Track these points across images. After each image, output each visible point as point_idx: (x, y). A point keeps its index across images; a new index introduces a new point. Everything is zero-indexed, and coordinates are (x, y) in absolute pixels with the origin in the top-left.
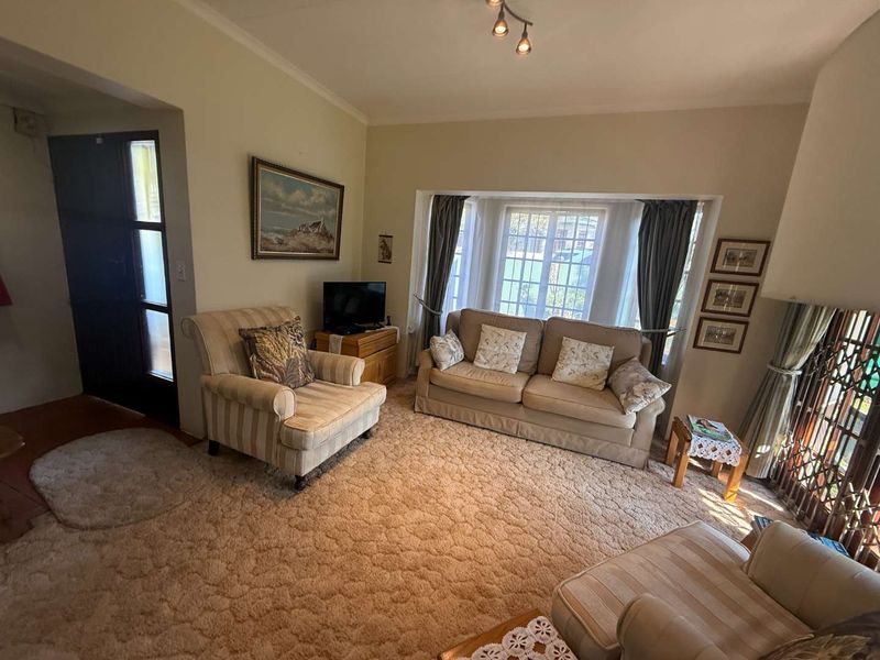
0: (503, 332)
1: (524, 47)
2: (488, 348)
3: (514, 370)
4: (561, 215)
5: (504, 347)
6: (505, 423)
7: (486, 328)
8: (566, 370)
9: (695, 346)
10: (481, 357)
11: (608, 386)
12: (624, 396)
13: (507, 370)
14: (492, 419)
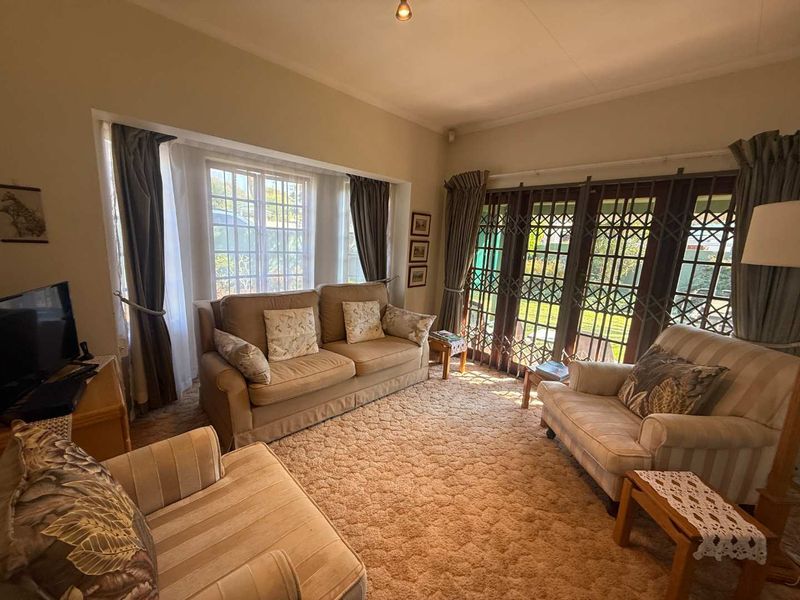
0: (291, 312)
1: (404, 12)
2: (281, 335)
3: (317, 349)
4: (269, 178)
5: (299, 329)
6: (344, 403)
7: (269, 314)
8: (357, 331)
9: (409, 287)
10: (278, 349)
11: (386, 332)
12: (413, 334)
13: (310, 351)
14: (332, 406)
